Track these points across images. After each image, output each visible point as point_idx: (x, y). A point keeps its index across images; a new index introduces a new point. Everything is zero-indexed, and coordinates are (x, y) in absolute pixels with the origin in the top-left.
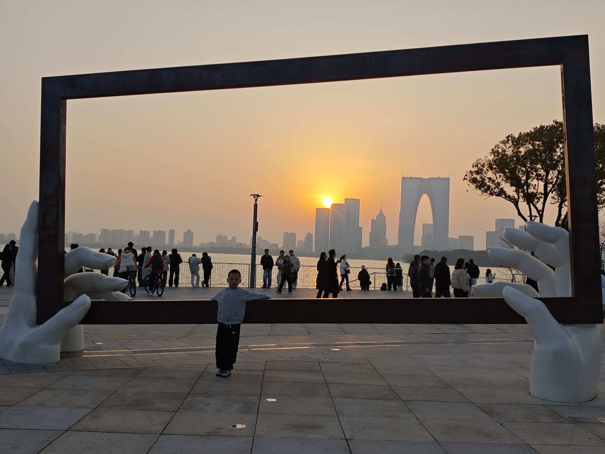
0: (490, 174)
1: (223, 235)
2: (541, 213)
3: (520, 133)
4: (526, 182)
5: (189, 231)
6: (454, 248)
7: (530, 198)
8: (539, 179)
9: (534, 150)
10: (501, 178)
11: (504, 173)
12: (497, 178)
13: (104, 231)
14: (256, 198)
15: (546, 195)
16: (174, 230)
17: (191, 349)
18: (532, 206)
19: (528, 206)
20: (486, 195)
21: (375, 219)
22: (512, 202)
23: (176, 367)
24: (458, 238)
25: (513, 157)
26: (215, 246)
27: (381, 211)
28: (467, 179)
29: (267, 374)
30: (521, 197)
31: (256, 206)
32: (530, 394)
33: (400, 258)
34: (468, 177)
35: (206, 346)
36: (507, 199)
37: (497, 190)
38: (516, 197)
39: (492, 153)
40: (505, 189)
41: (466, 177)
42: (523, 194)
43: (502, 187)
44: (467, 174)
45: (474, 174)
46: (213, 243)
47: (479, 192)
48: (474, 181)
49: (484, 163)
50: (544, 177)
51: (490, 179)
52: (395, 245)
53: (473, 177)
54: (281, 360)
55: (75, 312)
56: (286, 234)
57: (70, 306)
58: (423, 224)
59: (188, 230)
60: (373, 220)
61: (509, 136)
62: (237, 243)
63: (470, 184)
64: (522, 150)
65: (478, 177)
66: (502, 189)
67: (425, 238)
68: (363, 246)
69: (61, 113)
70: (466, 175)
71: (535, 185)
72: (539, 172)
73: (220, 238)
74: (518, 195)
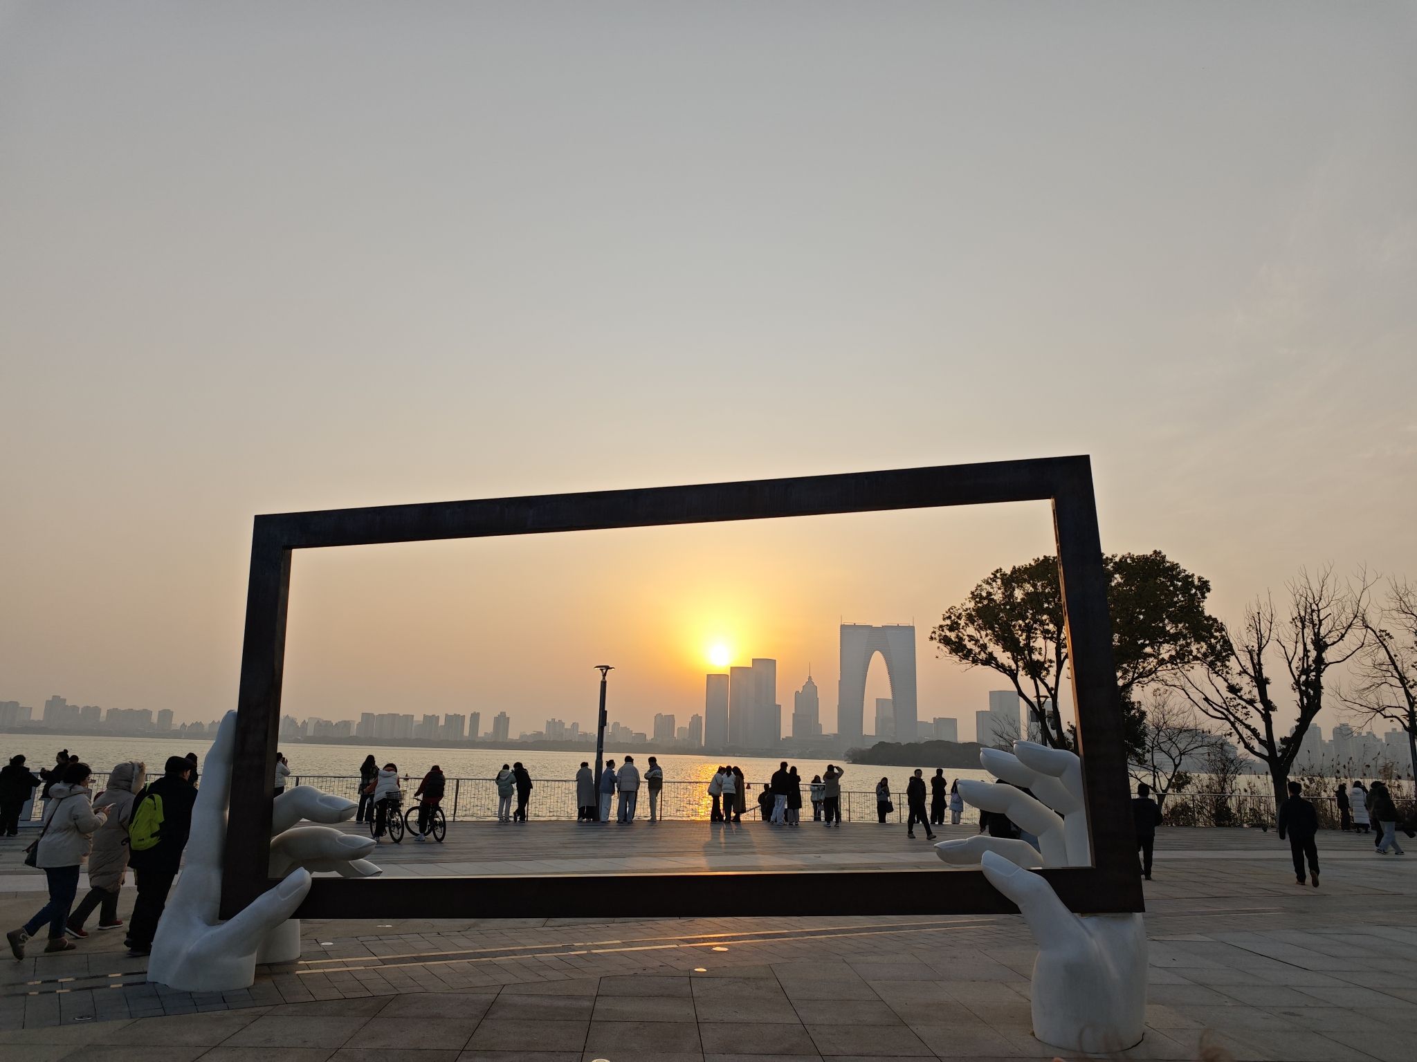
0: (971, 630)
1: (557, 720)
2: (1053, 692)
3: (1014, 567)
4: (1027, 645)
5: (503, 715)
6: (928, 739)
7: (1036, 670)
8: (1048, 638)
9: (1036, 593)
10: (989, 637)
11: (992, 628)
12: (981, 637)
13: (367, 717)
14: (604, 671)
15: (1060, 664)
16: (478, 714)
17: (478, 953)
18: (1039, 682)
19: (1033, 681)
20: (966, 664)
21: (800, 692)
22: (1007, 674)
23: (447, 992)
24: (932, 722)
25: (1005, 605)
26: (544, 739)
27: (810, 677)
28: (935, 639)
29: (599, 1006)
30: (1020, 669)
31: (604, 684)
32: (1033, 1034)
33: (843, 755)
34: (937, 636)
35: (504, 946)
36: (1000, 671)
37: (983, 656)
38: (1014, 667)
39: (972, 598)
40: (995, 655)
41: (933, 635)
42: (1025, 663)
43: (991, 651)
44: (935, 630)
45: (945, 630)
46: (541, 733)
47: (956, 658)
48: (946, 641)
49: (960, 614)
50: (1055, 636)
51: (971, 638)
52: (834, 734)
53: (943, 634)
54: (626, 974)
55: (283, 900)
56: (658, 716)
57: (277, 888)
58: (877, 699)
59: (501, 713)
60: (797, 692)
61: (997, 571)
62: (579, 733)
63: (942, 646)
64: (1019, 594)
65: (952, 635)
66: (991, 654)
67: (880, 721)
68: (783, 736)
69: (282, 570)
70: (934, 632)
71: (1041, 648)
72: (1046, 627)
73: (552, 724)
74: (1016, 663)
